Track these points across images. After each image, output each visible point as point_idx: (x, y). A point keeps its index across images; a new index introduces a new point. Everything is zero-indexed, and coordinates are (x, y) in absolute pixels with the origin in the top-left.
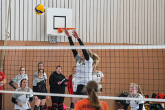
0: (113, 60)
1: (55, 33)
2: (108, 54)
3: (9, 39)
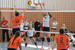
0: (59, 17)
1: (34, 6)
2: (57, 14)
3: (15, 8)
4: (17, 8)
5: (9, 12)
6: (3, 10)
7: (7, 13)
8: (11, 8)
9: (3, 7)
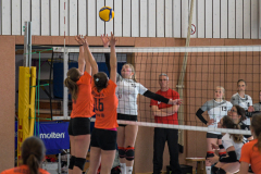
3: (194, 36)
4: (201, 35)
5: (169, 55)
6: (143, 45)
7: (160, 59)
8: (177, 35)
9: (144, 35)
